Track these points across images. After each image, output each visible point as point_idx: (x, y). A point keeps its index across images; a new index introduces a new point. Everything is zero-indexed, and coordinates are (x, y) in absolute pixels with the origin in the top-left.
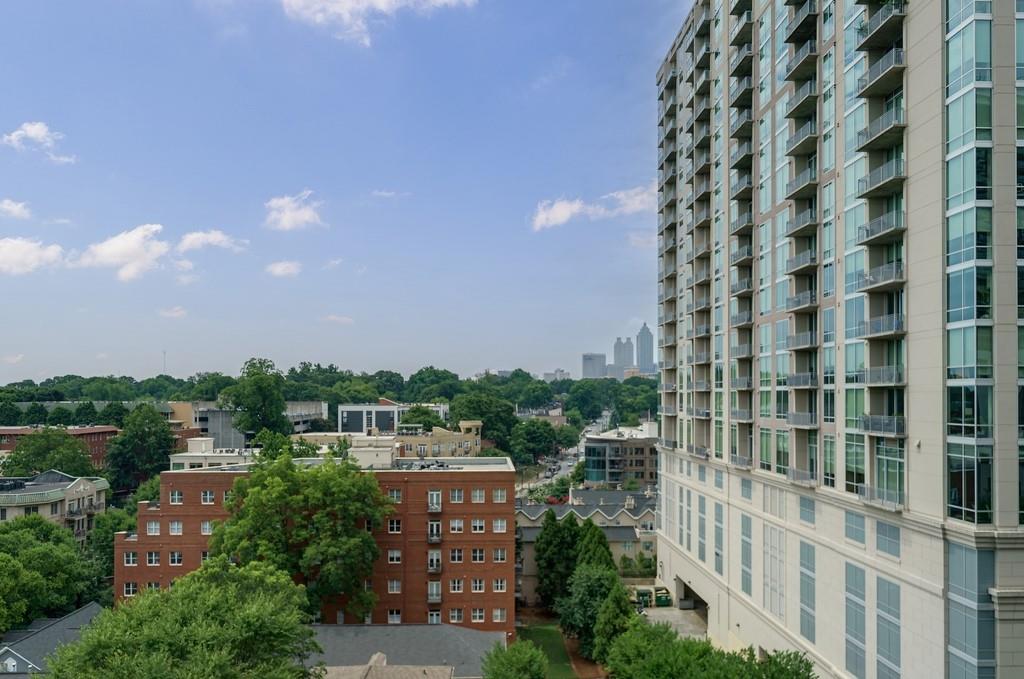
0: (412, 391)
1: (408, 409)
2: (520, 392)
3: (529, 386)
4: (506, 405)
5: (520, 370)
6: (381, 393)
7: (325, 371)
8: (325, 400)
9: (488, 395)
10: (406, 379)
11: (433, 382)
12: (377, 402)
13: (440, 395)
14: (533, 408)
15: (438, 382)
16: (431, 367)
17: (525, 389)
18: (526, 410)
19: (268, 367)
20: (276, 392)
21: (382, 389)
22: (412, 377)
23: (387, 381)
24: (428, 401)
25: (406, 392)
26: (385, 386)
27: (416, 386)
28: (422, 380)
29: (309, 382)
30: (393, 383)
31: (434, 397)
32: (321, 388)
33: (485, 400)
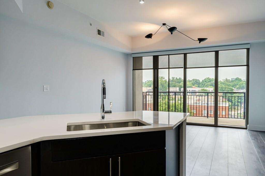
0: (203, 85)
1: (200, 89)
2: (237, 84)
3: (241, 83)
4: (231, 88)
5: (238, 78)
6: (193, 85)
7: (178, 79)
8: (178, 87)
9: (225, 85)
10: (201, 81)
11: (209, 82)
12: (192, 87)
13: (211, 85)
14: (242, 89)
15: (210, 82)
16: (209, 78)
17: (239, 84)
18: (239, 90)
19: (163, 78)
20: (165, 85)
21: (194, 84)
22: (203, 81)
23: (195, 82)
24: (207, 87)
25: (201, 85)
26: (195, 83)
27: (204, 83)
28: (206, 81)
29: (174, 82)
30: (197, 82)
31: (209, 86)
32: (177, 84)
33: (224, 87)
